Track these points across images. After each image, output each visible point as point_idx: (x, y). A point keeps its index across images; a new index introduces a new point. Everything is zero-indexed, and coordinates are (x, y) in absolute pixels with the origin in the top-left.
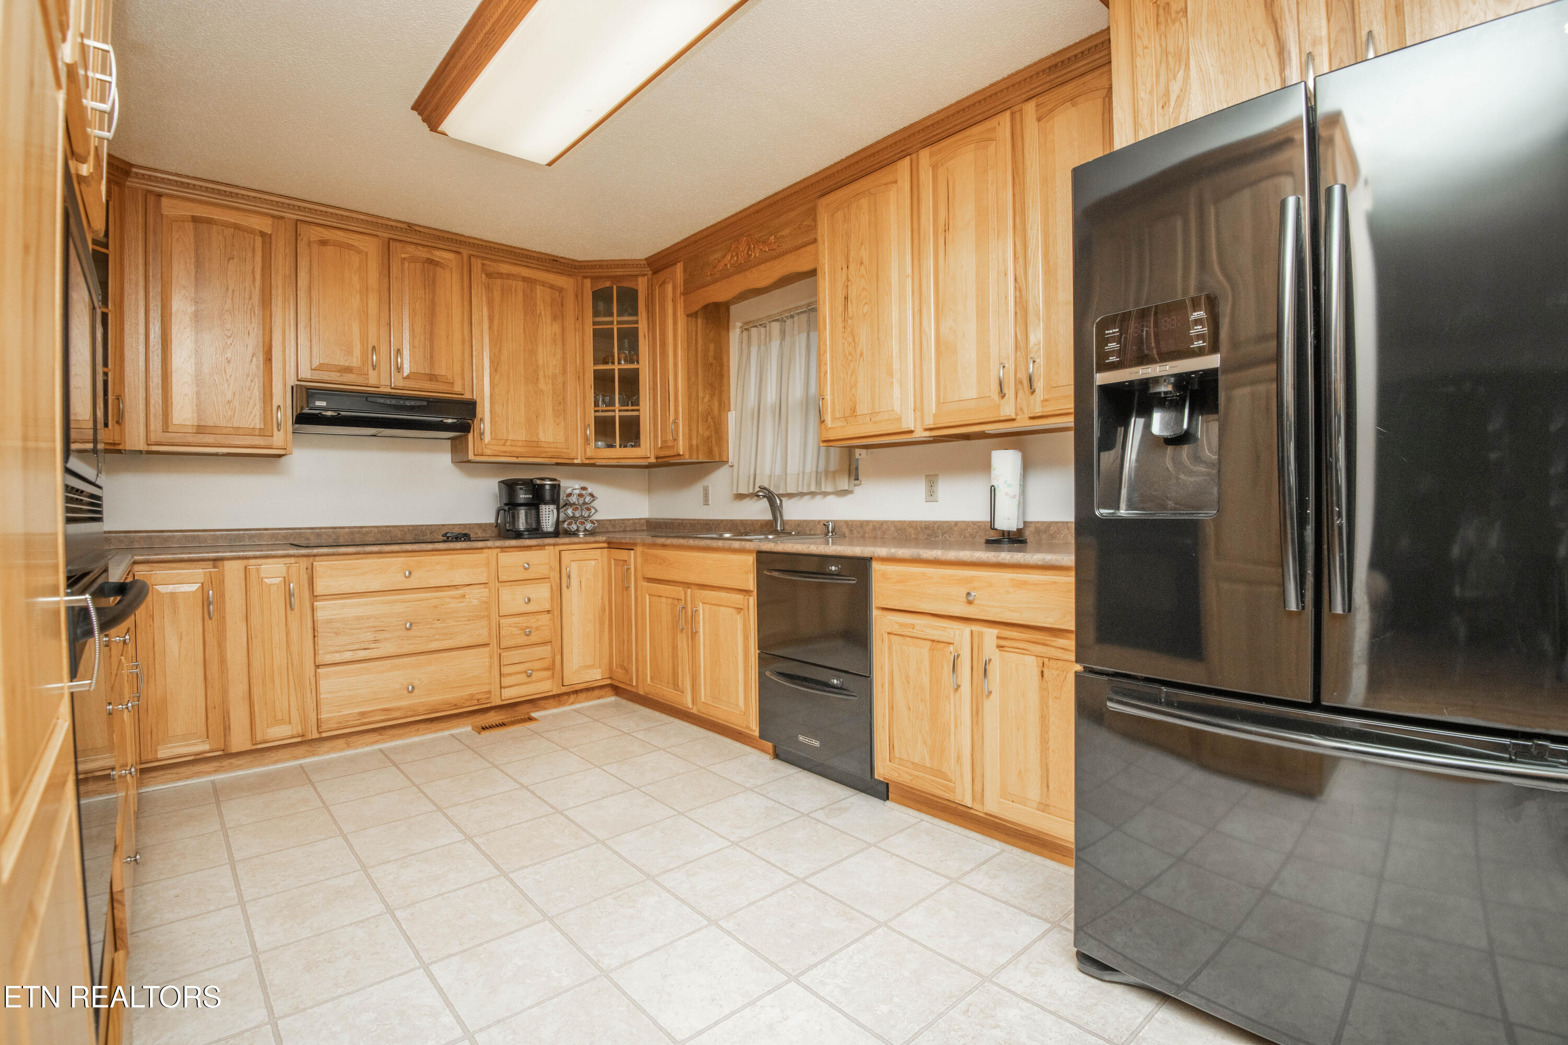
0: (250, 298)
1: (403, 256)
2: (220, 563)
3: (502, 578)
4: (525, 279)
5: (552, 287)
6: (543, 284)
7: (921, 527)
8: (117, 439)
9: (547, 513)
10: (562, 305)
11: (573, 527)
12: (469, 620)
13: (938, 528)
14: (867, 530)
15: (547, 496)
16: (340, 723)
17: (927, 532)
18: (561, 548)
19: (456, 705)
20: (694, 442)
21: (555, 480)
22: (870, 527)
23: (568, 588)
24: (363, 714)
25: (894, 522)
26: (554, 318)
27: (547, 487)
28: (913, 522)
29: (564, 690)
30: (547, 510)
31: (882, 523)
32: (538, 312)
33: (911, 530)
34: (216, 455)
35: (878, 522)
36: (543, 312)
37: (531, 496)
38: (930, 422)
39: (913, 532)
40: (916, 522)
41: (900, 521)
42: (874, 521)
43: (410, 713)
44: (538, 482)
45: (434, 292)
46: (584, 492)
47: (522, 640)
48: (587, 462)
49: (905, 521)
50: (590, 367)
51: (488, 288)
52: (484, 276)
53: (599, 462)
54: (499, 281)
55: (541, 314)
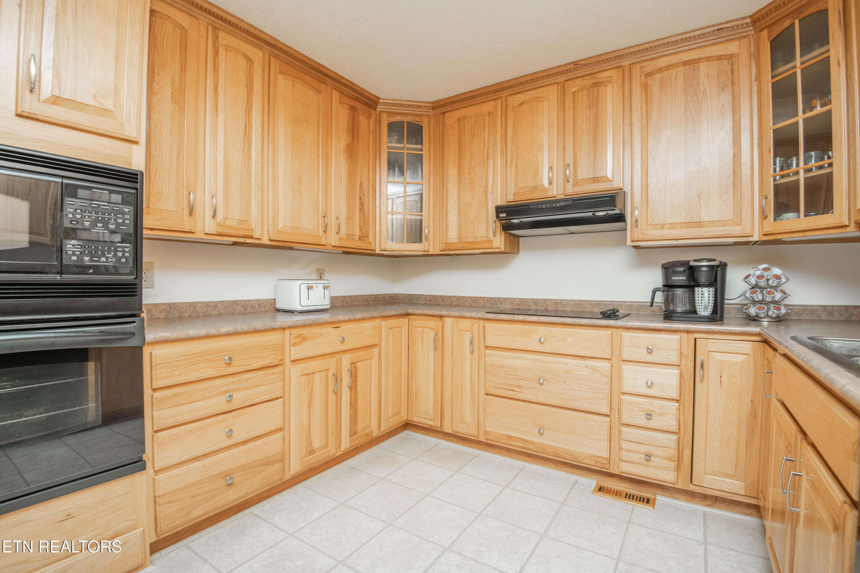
0: (483, 157)
1: (574, 90)
2: (443, 319)
3: (626, 357)
4: (685, 63)
5: (719, 58)
6: (708, 59)
8: (426, 249)
9: (702, 296)
10: (732, 72)
11: (753, 311)
12: (590, 389)
15: (703, 279)
16: (496, 437)
18: (696, 335)
19: (576, 458)
21: (714, 260)
24: (510, 437)
26: (722, 89)
27: (705, 268)
29: (692, 488)
30: (700, 293)
32: (702, 89)
36: (708, 90)
37: (684, 278)
43: (541, 450)
44: (692, 264)
46: (766, 274)
47: (642, 422)
48: (766, 238)
50: (770, 126)
51: (646, 87)
52: (643, 77)
53: (785, 237)
54: (658, 76)
55: (705, 90)
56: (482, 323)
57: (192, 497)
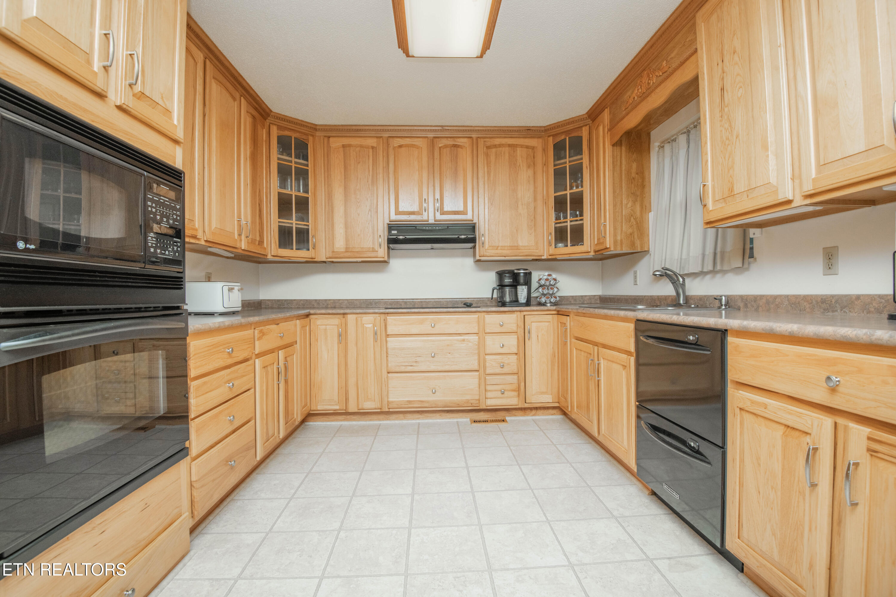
0: (368, 182)
1: (440, 145)
2: (346, 316)
3: (487, 331)
4: (510, 146)
5: (527, 147)
6: (522, 146)
7: (817, 301)
8: (313, 256)
9: (521, 291)
10: (534, 157)
11: (543, 300)
12: (467, 355)
13: (836, 302)
14: (761, 304)
15: (522, 280)
16: (398, 405)
17: (824, 306)
18: (525, 313)
19: (459, 405)
20: (619, 238)
21: (527, 270)
22: (764, 300)
23: (529, 340)
24: (410, 402)
25: (787, 296)
26: (529, 167)
27: (522, 274)
28: (808, 296)
29: (526, 405)
30: (521, 289)
31: (775, 297)
32: (518, 164)
33: (805, 304)
34: (357, 262)
35: (771, 296)
36: (521, 165)
37: (511, 280)
38: (809, 188)
39: (808, 306)
40: (812, 296)
41: (794, 296)
42: (768, 296)
43: (434, 405)
44: (516, 271)
45: (457, 163)
46: (549, 278)
47: (499, 370)
48: (550, 257)
49: (800, 295)
50: (552, 195)
51: (487, 155)
52: (485, 148)
53: (559, 257)
54: (494, 150)
55: (520, 165)
56: (383, 316)
57: (214, 480)
